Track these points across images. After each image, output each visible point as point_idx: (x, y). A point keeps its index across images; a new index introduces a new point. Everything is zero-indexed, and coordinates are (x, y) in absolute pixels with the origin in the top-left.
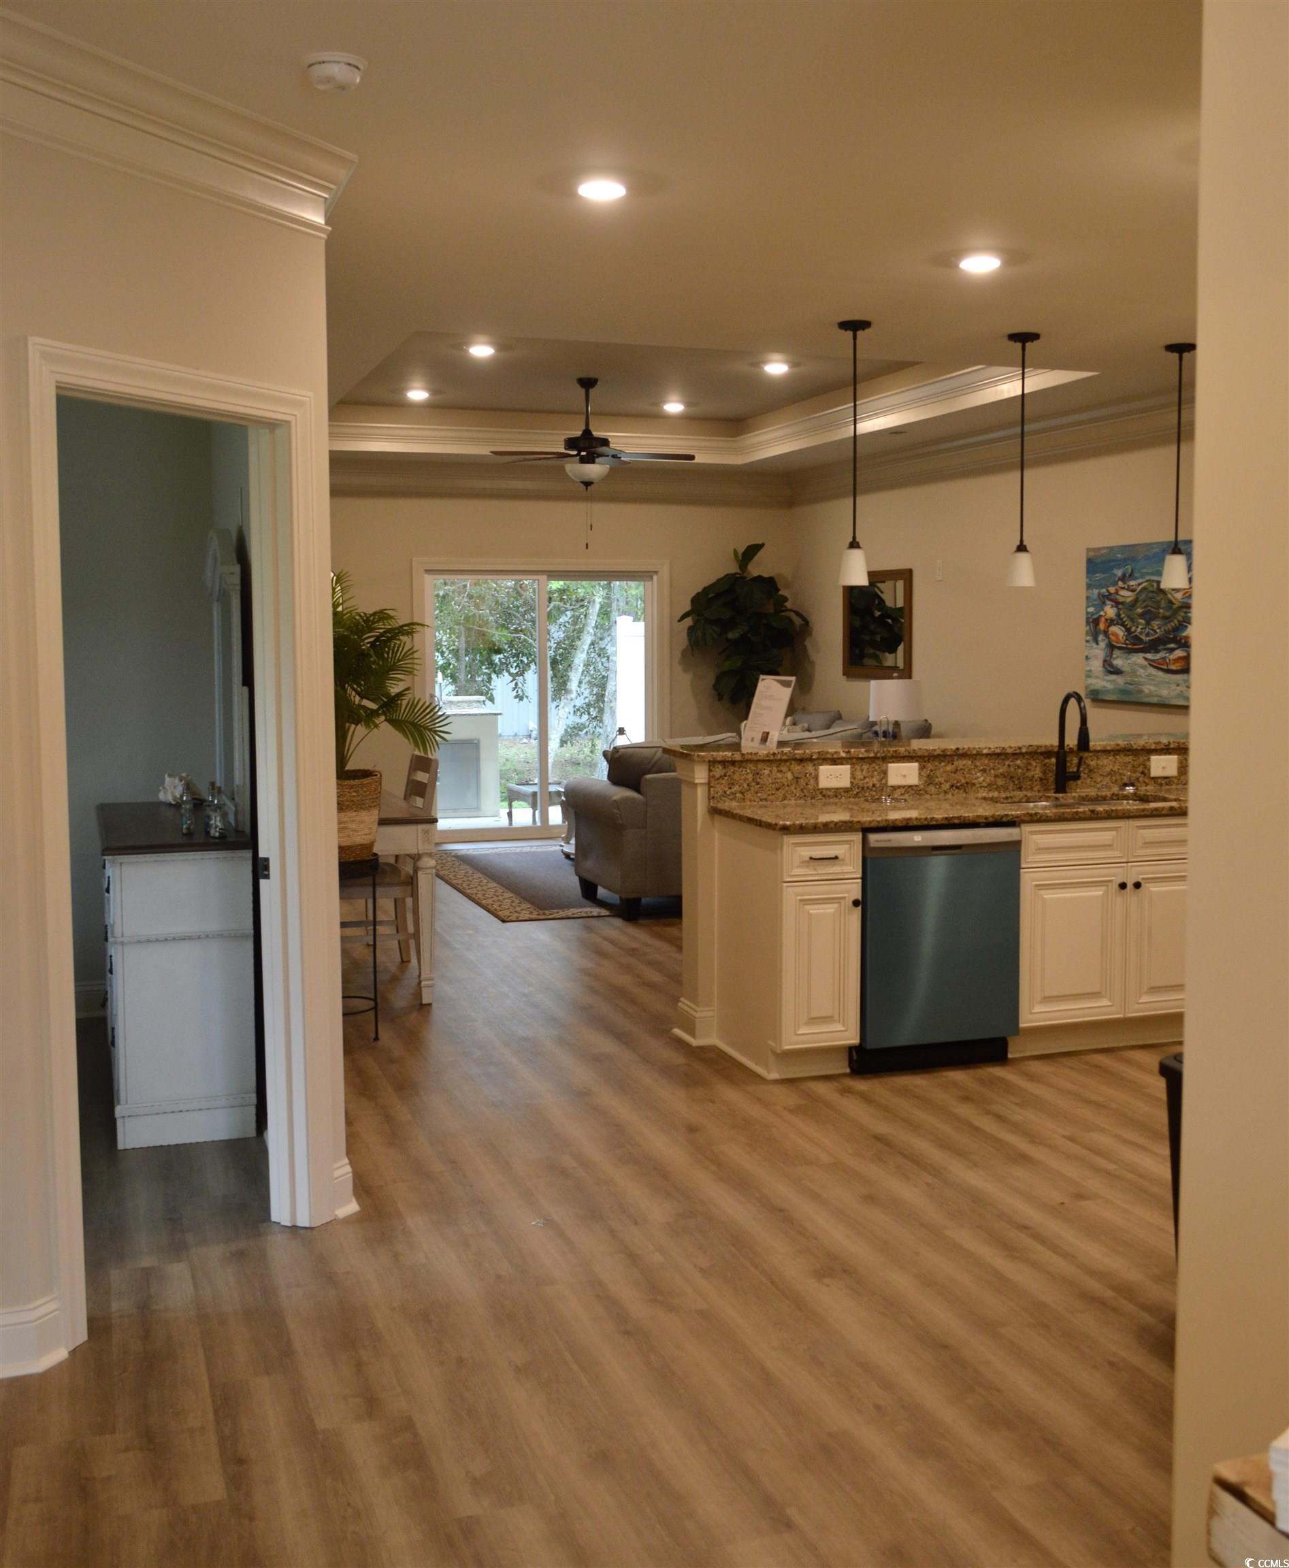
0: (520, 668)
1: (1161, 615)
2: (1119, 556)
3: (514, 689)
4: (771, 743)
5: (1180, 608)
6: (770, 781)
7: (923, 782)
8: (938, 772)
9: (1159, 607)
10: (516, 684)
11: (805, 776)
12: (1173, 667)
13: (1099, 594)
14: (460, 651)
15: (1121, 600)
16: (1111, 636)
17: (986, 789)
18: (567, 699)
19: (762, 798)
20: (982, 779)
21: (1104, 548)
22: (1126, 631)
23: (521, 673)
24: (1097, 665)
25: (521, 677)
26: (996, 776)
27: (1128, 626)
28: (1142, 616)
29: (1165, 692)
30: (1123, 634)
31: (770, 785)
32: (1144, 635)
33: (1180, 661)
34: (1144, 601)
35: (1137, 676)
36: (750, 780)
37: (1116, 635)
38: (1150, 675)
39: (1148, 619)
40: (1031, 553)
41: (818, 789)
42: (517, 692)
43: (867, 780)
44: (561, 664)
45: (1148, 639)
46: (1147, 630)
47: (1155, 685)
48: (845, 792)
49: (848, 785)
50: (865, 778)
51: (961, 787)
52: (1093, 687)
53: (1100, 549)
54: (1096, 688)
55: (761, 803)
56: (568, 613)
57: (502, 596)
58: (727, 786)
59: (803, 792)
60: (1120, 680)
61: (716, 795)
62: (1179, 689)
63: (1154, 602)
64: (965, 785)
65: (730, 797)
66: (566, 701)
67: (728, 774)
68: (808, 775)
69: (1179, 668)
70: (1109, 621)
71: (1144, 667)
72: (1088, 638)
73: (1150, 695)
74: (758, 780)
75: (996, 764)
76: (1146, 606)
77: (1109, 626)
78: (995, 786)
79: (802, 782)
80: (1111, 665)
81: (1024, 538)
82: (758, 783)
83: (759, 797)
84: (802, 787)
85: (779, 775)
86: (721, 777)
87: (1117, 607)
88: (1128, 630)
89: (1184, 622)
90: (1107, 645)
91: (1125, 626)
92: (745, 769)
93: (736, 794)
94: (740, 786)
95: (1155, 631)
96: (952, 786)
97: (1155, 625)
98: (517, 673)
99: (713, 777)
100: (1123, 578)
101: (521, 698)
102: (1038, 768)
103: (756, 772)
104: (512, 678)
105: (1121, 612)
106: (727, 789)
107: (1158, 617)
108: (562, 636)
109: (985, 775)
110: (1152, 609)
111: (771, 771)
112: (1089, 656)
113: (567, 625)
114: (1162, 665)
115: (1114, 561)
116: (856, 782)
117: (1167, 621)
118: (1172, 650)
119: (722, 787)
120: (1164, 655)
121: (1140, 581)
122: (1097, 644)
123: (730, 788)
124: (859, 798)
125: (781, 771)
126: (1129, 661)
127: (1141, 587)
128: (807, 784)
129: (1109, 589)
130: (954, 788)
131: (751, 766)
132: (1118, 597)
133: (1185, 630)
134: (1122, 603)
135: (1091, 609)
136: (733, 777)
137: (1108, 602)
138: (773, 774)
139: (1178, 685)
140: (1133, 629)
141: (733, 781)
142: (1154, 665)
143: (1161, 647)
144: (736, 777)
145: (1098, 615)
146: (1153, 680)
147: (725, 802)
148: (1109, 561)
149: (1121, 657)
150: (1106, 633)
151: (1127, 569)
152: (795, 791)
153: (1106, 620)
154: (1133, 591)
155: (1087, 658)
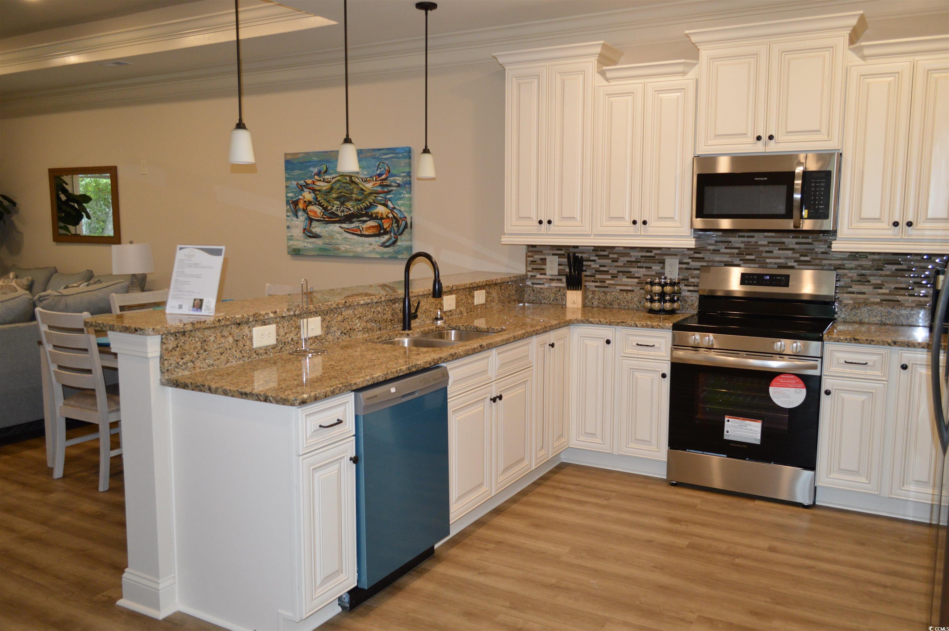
1: (353, 199)
2: (315, 159)
4: (208, 308)
5: (371, 194)
6: (216, 347)
7: (324, 332)
8: (333, 322)
9: (352, 193)
11: (243, 338)
12: (367, 233)
13: (297, 184)
15: (318, 188)
16: (309, 213)
17: (362, 332)
19: (209, 364)
20: (359, 324)
21: (300, 153)
22: (323, 209)
24: (298, 232)
26: (367, 322)
27: (325, 206)
28: (337, 199)
29: (359, 250)
30: (320, 211)
31: (216, 351)
32: (339, 212)
33: (371, 229)
34: (339, 189)
35: (334, 239)
36: (199, 348)
37: (315, 212)
38: (346, 238)
39: (342, 201)
40: (355, 145)
41: (253, 349)
43: (288, 335)
45: (342, 214)
46: (342, 209)
47: (350, 245)
48: (272, 348)
49: (274, 342)
50: (286, 334)
51: (347, 333)
52: (294, 247)
53: (297, 154)
54: (298, 247)
55: (209, 369)
58: (179, 357)
59: (242, 353)
60: (318, 241)
61: (170, 367)
62: (372, 247)
63: (347, 190)
64: (350, 331)
65: (183, 368)
67: (179, 345)
68: (245, 337)
69: (372, 233)
70: (307, 203)
71: (338, 233)
72: (288, 214)
73: (346, 251)
74: (206, 347)
75: (367, 312)
76: (339, 193)
77: (307, 206)
78: (367, 329)
79: (240, 344)
80: (311, 232)
81: (350, 133)
82: (205, 351)
83: (207, 363)
84: (241, 349)
85: (223, 340)
86: (174, 348)
87: (314, 193)
88: (325, 209)
89: (374, 203)
90: (306, 219)
91: (322, 206)
92: (194, 338)
93: (187, 363)
94: (190, 355)
95: (349, 209)
96: (342, 333)
97: (348, 205)
99: (167, 349)
100: (319, 174)
102: (389, 312)
103: (204, 340)
105: (318, 197)
106: (179, 360)
107: (352, 200)
109: (360, 321)
110: (346, 194)
111: (215, 337)
112: (290, 226)
114: (356, 231)
115: (309, 162)
116: (280, 338)
117: (360, 202)
118: (365, 221)
119: (175, 358)
120: (358, 225)
121: (334, 176)
122: (297, 218)
123: (182, 359)
124: (282, 352)
125: (224, 336)
126: (326, 229)
127: (334, 180)
128: (244, 346)
129: (306, 181)
130: (343, 334)
131: (198, 334)
132: (315, 186)
133: (376, 208)
134: (319, 191)
135: (291, 195)
136: (184, 347)
137: (305, 190)
138: (218, 339)
139: (371, 244)
140: (329, 208)
141: (184, 351)
142: (347, 231)
143: (355, 220)
144: (186, 347)
145: (297, 198)
146: (349, 242)
147: (178, 372)
148: (306, 162)
149: (319, 227)
150: (304, 210)
151: (322, 167)
152: (235, 353)
153: (305, 202)
154: (327, 182)
155: (288, 227)
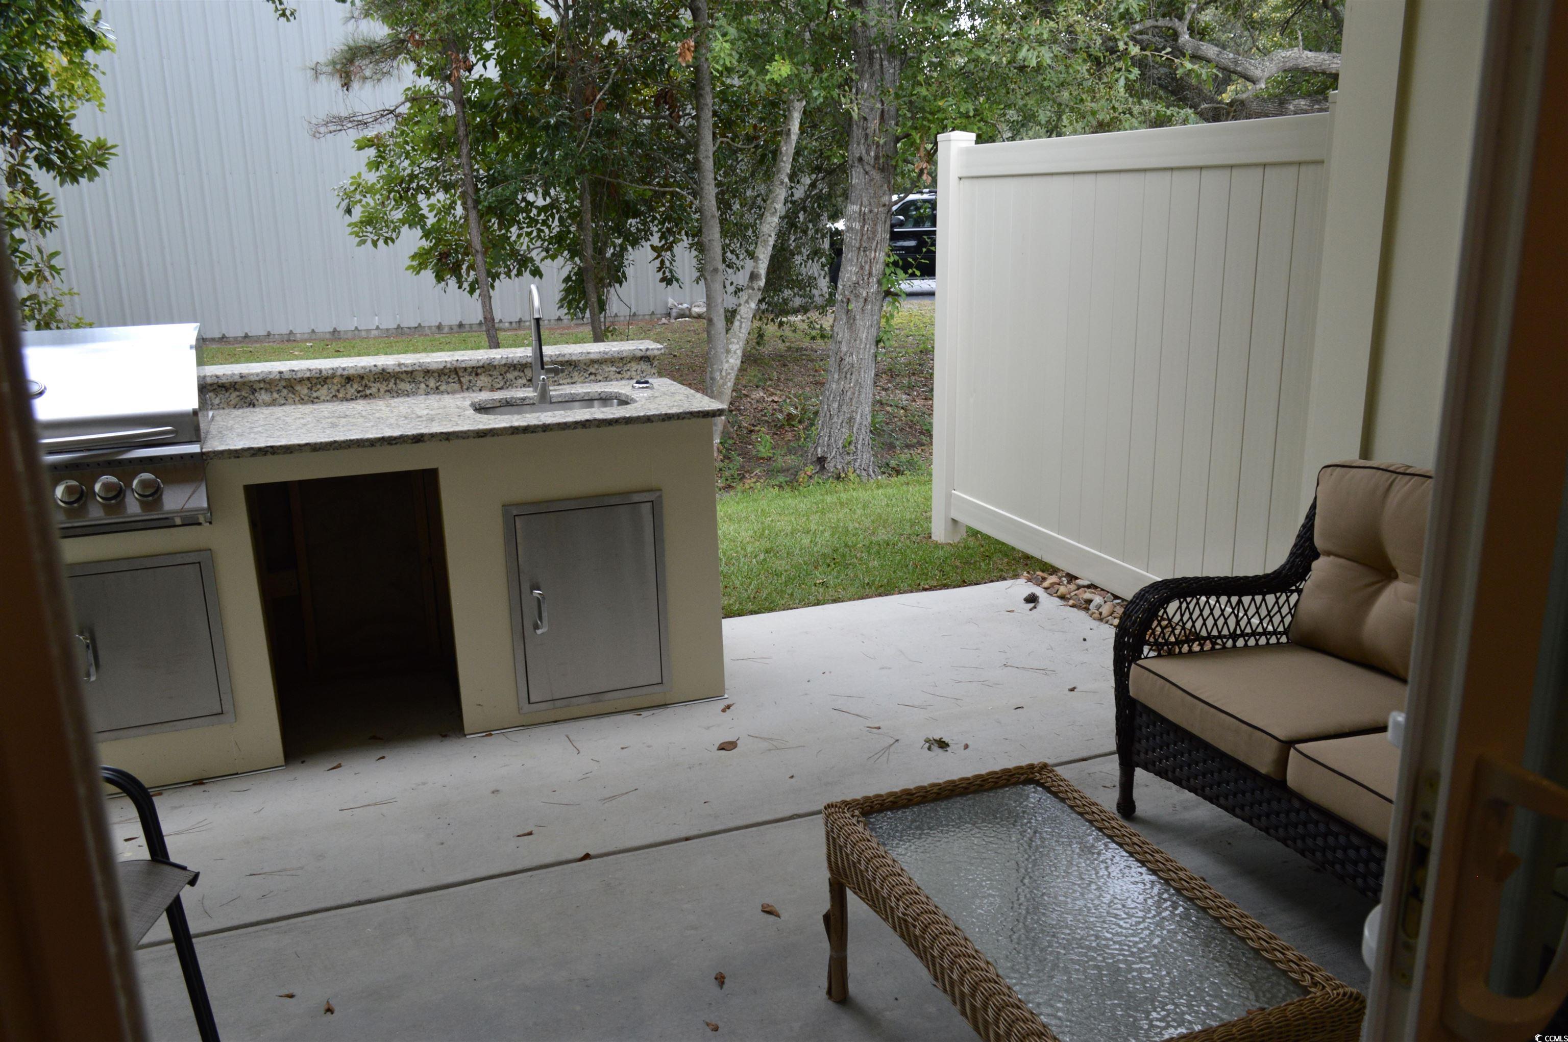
0: (666, 240)
3: (660, 269)
10: (662, 262)
18: (753, 289)
23: (669, 247)
25: (669, 253)
42: (664, 273)
66: (750, 291)
98: (663, 246)
104: (655, 254)
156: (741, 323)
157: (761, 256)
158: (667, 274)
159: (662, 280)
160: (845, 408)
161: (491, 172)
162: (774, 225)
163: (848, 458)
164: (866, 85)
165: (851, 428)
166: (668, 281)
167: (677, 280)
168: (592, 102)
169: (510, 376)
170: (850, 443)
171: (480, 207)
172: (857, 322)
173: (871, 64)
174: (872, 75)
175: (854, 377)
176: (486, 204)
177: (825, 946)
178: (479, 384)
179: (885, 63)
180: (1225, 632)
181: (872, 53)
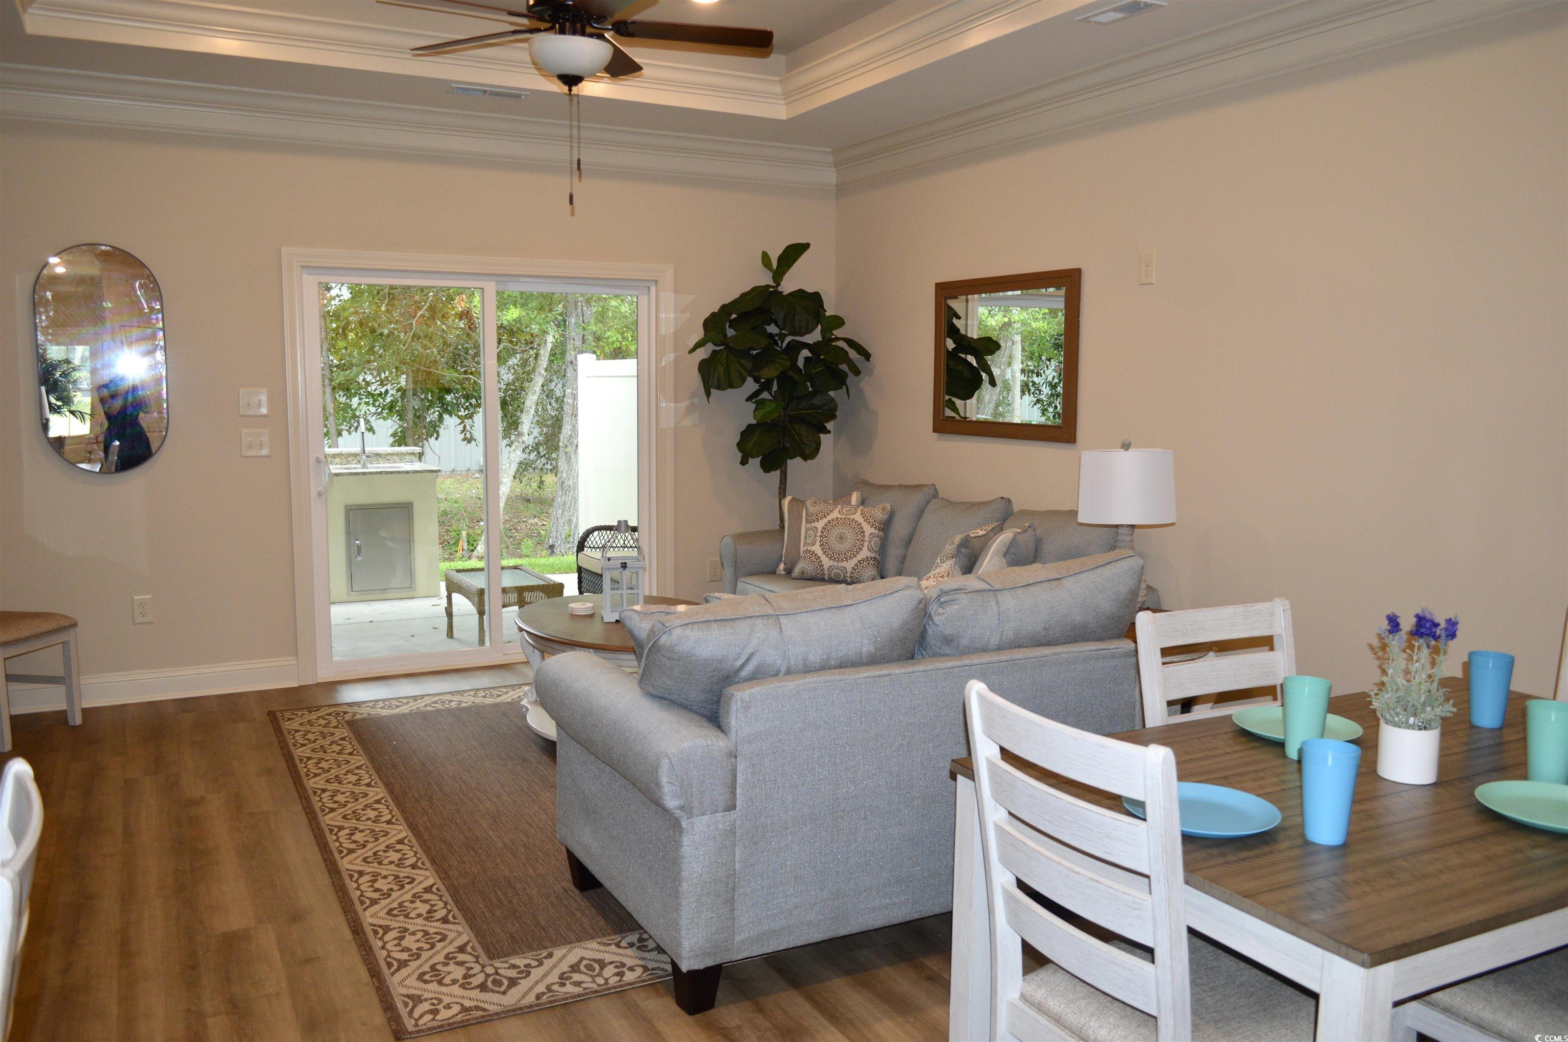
0: (468, 411)
3: (463, 431)
10: (465, 427)
14: (407, 392)
18: (519, 442)
23: (470, 416)
25: (470, 420)
42: (465, 434)
44: (511, 405)
56: (518, 356)
57: (451, 337)
66: (516, 439)
98: (466, 415)
101: (469, 441)
104: (460, 422)
108: (512, 378)
113: (516, 368)
156: (510, 464)
157: (525, 421)
158: (468, 435)
159: (464, 439)
160: (566, 513)
161: (343, 362)
162: (534, 401)
163: (568, 545)
164: (573, 320)
165: (570, 526)
166: (469, 440)
167: (475, 440)
168: (414, 317)
169: (350, 459)
170: (569, 536)
171: (333, 383)
172: (572, 459)
173: (576, 309)
174: (577, 315)
175: (571, 493)
176: (337, 382)
177: (446, 619)
178: (336, 462)
179: (585, 308)
180: (619, 545)
181: (576, 303)
